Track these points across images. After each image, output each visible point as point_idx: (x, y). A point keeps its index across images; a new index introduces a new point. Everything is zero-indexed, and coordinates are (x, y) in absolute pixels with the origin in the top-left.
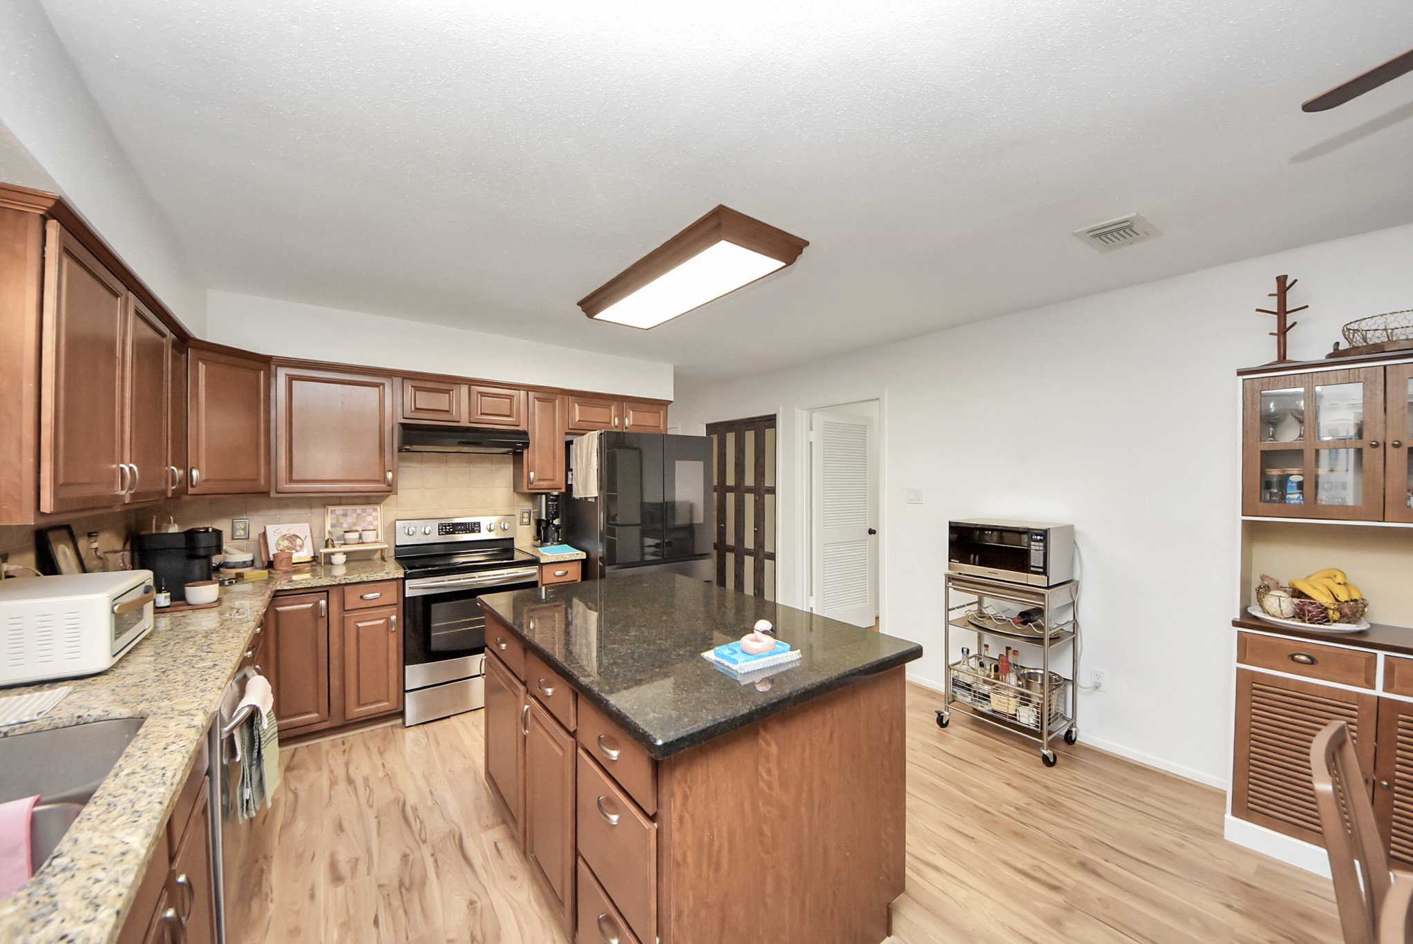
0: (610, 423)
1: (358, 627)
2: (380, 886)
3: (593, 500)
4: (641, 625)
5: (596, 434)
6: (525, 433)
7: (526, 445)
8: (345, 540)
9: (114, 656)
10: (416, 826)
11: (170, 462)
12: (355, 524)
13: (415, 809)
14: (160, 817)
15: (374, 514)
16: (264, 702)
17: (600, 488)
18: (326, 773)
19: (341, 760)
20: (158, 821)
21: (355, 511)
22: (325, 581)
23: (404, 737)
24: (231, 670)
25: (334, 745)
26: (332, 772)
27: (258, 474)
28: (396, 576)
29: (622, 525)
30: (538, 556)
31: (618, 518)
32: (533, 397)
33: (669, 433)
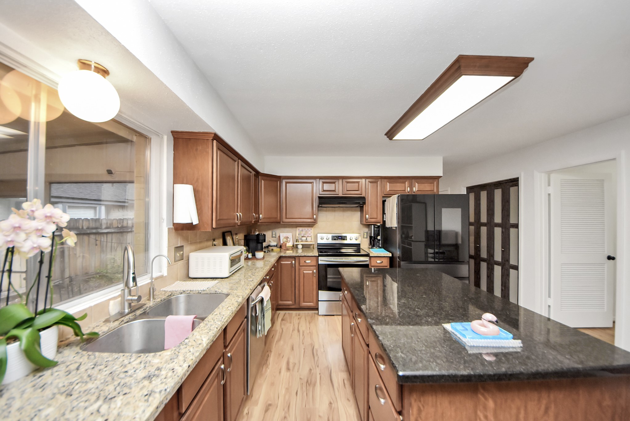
0: (405, 190)
1: (304, 273)
2: (300, 379)
3: (395, 228)
4: (409, 298)
5: (396, 196)
6: (364, 198)
7: (364, 203)
8: (302, 240)
9: (230, 273)
10: (316, 358)
11: (253, 212)
12: (305, 234)
13: (317, 351)
14: (215, 333)
15: (311, 231)
16: (266, 296)
17: (398, 223)
18: (292, 325)
19: (297, 321)
20: (214, 335)
21: (305, 229)
22: (294, 254)
23: (318, 319)
24: (256, 283)
25: (296, 315)
26: (294, 325)
27: (277, 216)
28: (315, 255)
29: (415, 241)
30: (369, 252)
31: (413, 237)
32: (368, 182)
33: (440, 193)
